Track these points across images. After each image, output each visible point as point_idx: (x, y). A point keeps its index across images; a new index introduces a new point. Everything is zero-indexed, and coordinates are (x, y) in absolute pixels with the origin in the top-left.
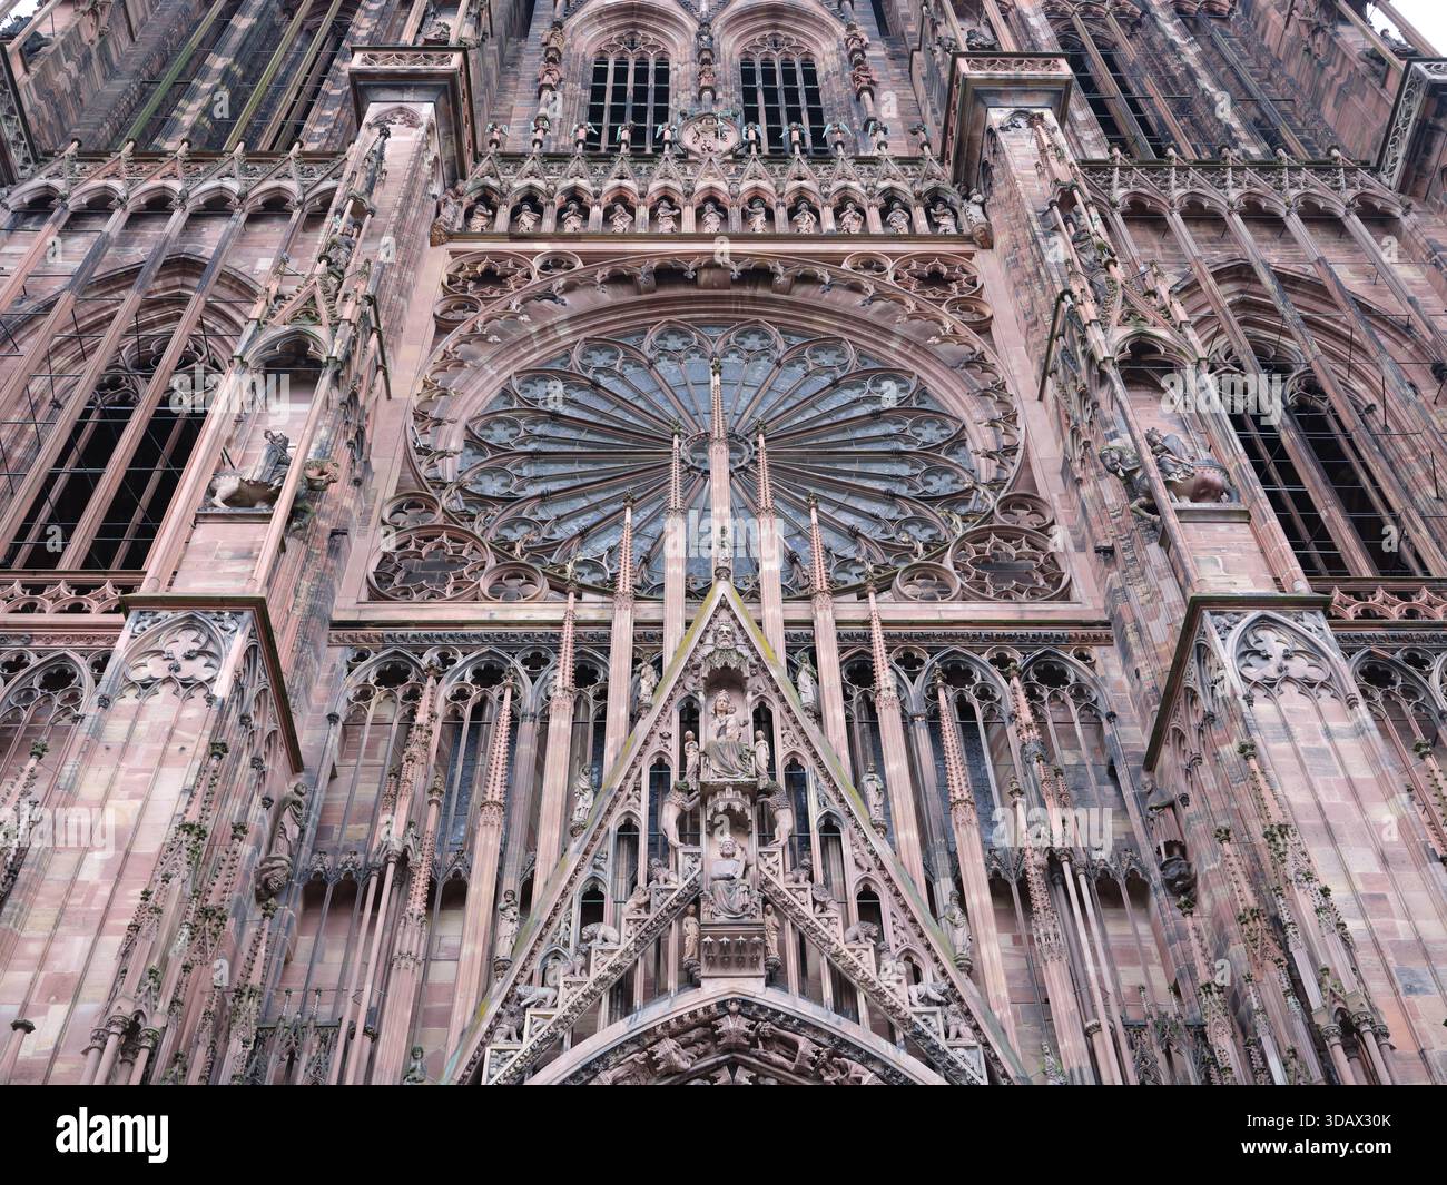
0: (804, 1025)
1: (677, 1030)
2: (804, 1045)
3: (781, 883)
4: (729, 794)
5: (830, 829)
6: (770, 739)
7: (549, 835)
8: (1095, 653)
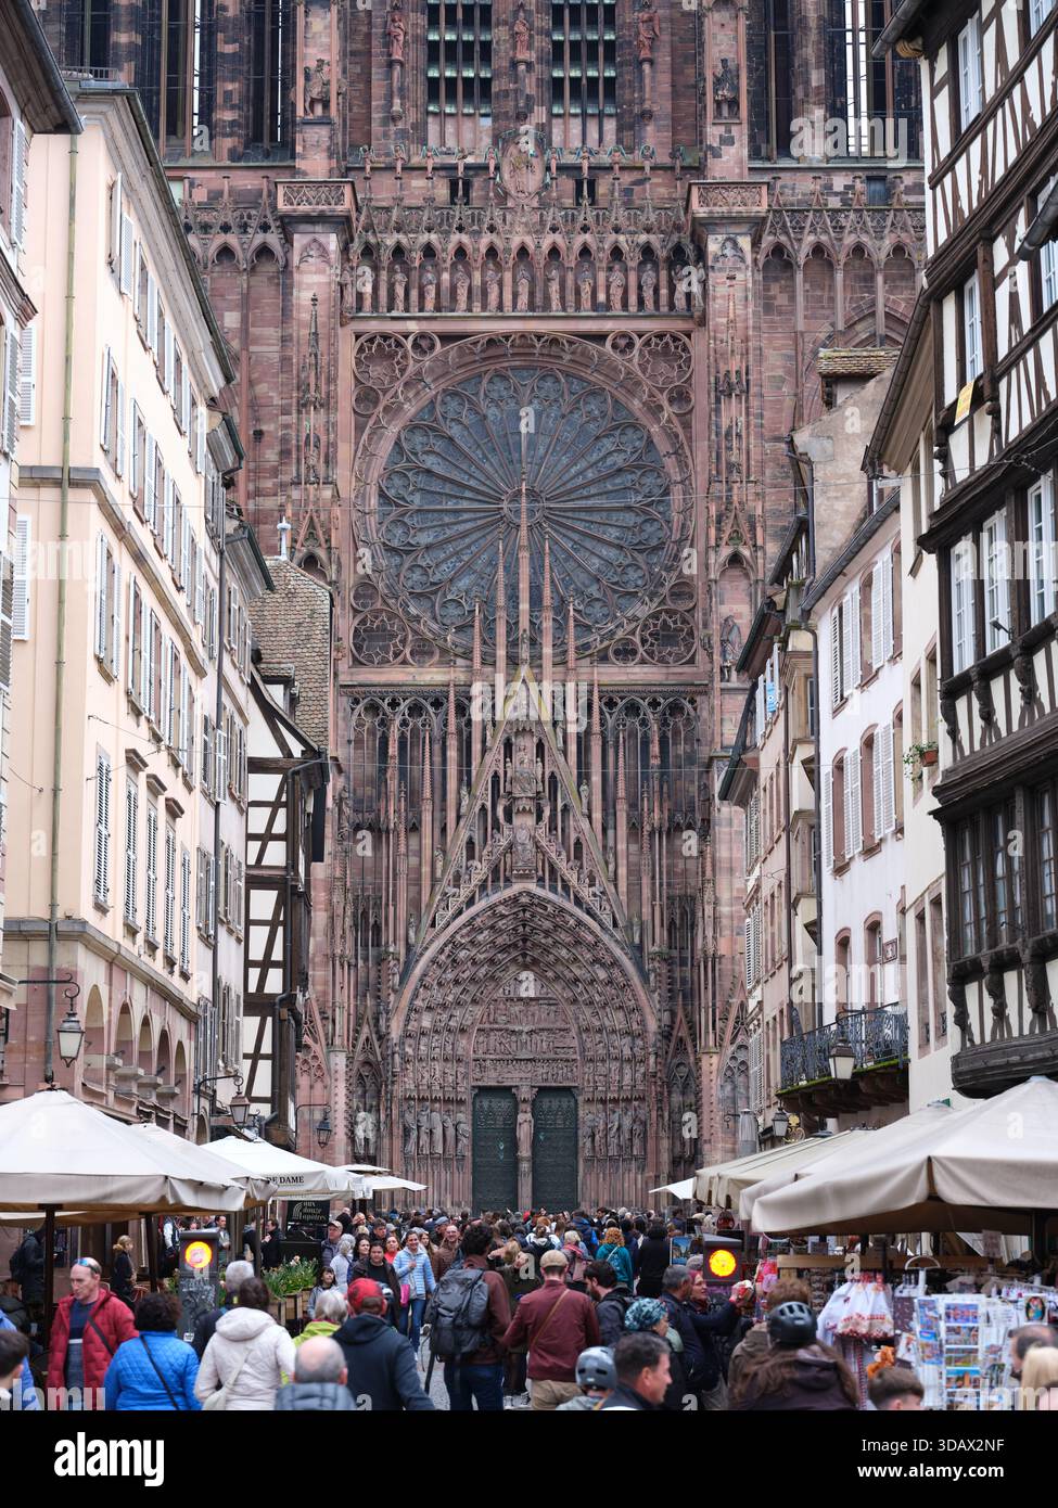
0: (549, 902)
1: (504, 902)
2: (550, 909)
3: (544, 843)
4: (524, 801)
5: (566, 809)
6: (543, 762)
7: (451, 815)
8: (698, 699)
